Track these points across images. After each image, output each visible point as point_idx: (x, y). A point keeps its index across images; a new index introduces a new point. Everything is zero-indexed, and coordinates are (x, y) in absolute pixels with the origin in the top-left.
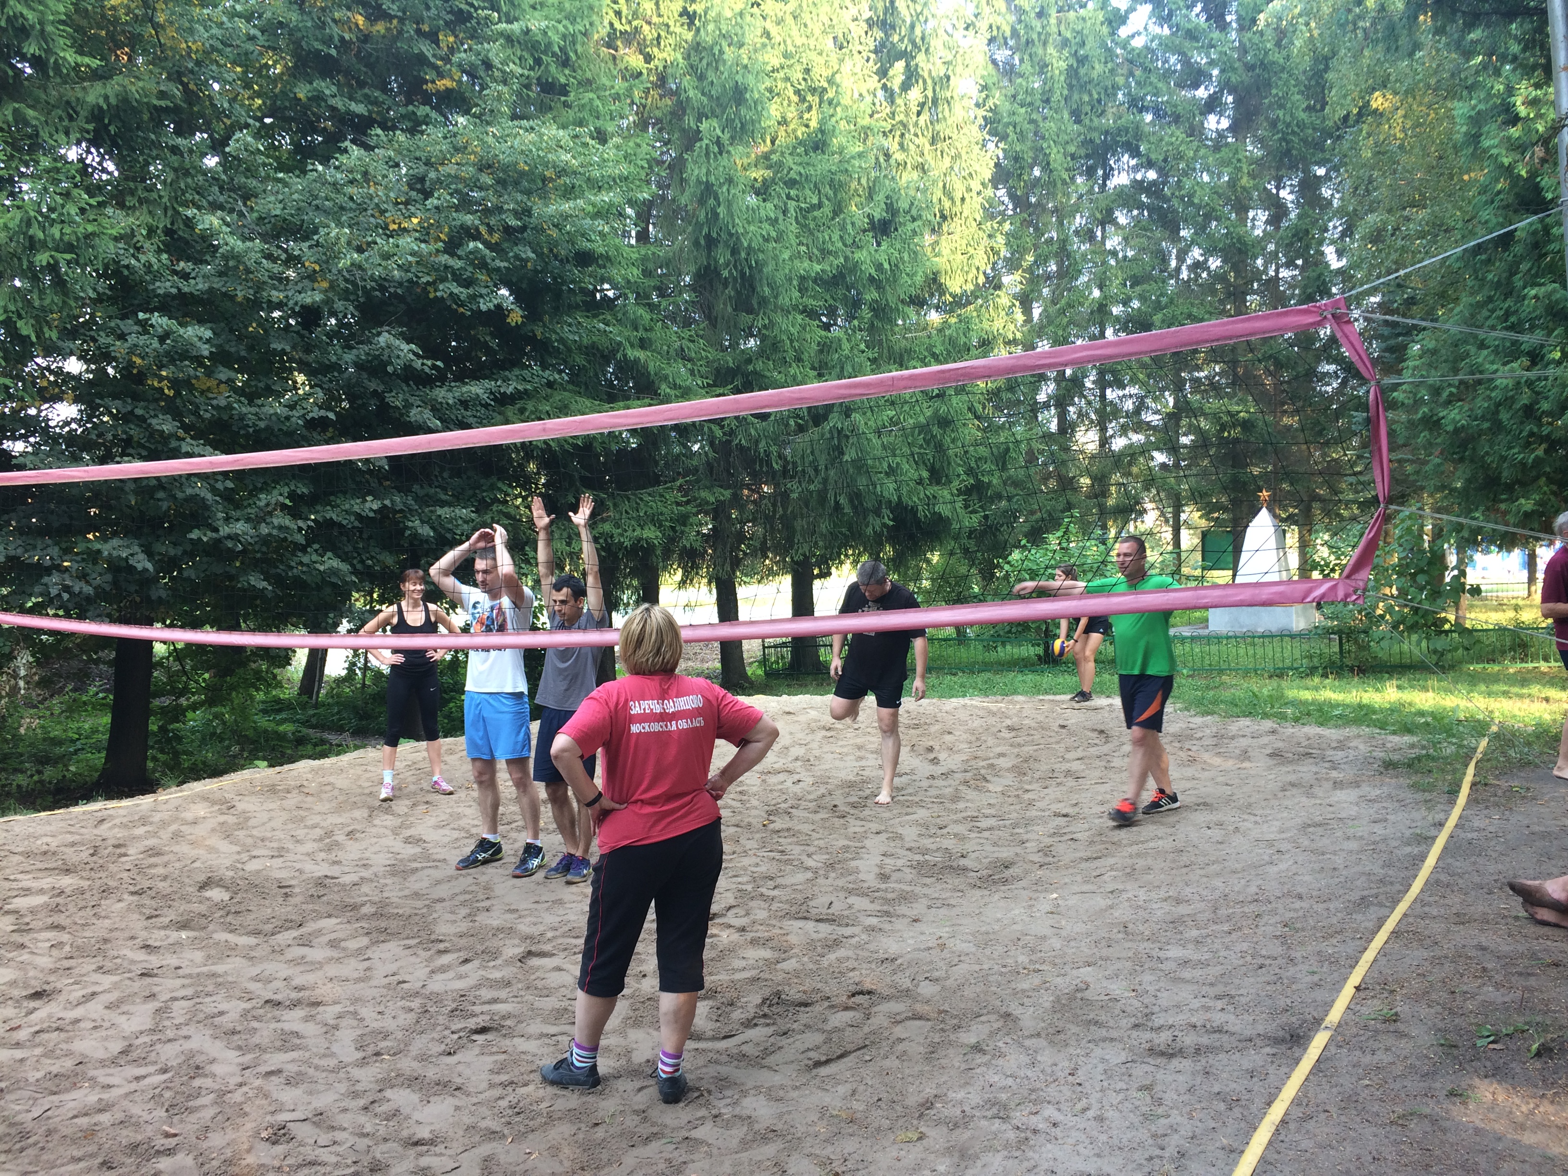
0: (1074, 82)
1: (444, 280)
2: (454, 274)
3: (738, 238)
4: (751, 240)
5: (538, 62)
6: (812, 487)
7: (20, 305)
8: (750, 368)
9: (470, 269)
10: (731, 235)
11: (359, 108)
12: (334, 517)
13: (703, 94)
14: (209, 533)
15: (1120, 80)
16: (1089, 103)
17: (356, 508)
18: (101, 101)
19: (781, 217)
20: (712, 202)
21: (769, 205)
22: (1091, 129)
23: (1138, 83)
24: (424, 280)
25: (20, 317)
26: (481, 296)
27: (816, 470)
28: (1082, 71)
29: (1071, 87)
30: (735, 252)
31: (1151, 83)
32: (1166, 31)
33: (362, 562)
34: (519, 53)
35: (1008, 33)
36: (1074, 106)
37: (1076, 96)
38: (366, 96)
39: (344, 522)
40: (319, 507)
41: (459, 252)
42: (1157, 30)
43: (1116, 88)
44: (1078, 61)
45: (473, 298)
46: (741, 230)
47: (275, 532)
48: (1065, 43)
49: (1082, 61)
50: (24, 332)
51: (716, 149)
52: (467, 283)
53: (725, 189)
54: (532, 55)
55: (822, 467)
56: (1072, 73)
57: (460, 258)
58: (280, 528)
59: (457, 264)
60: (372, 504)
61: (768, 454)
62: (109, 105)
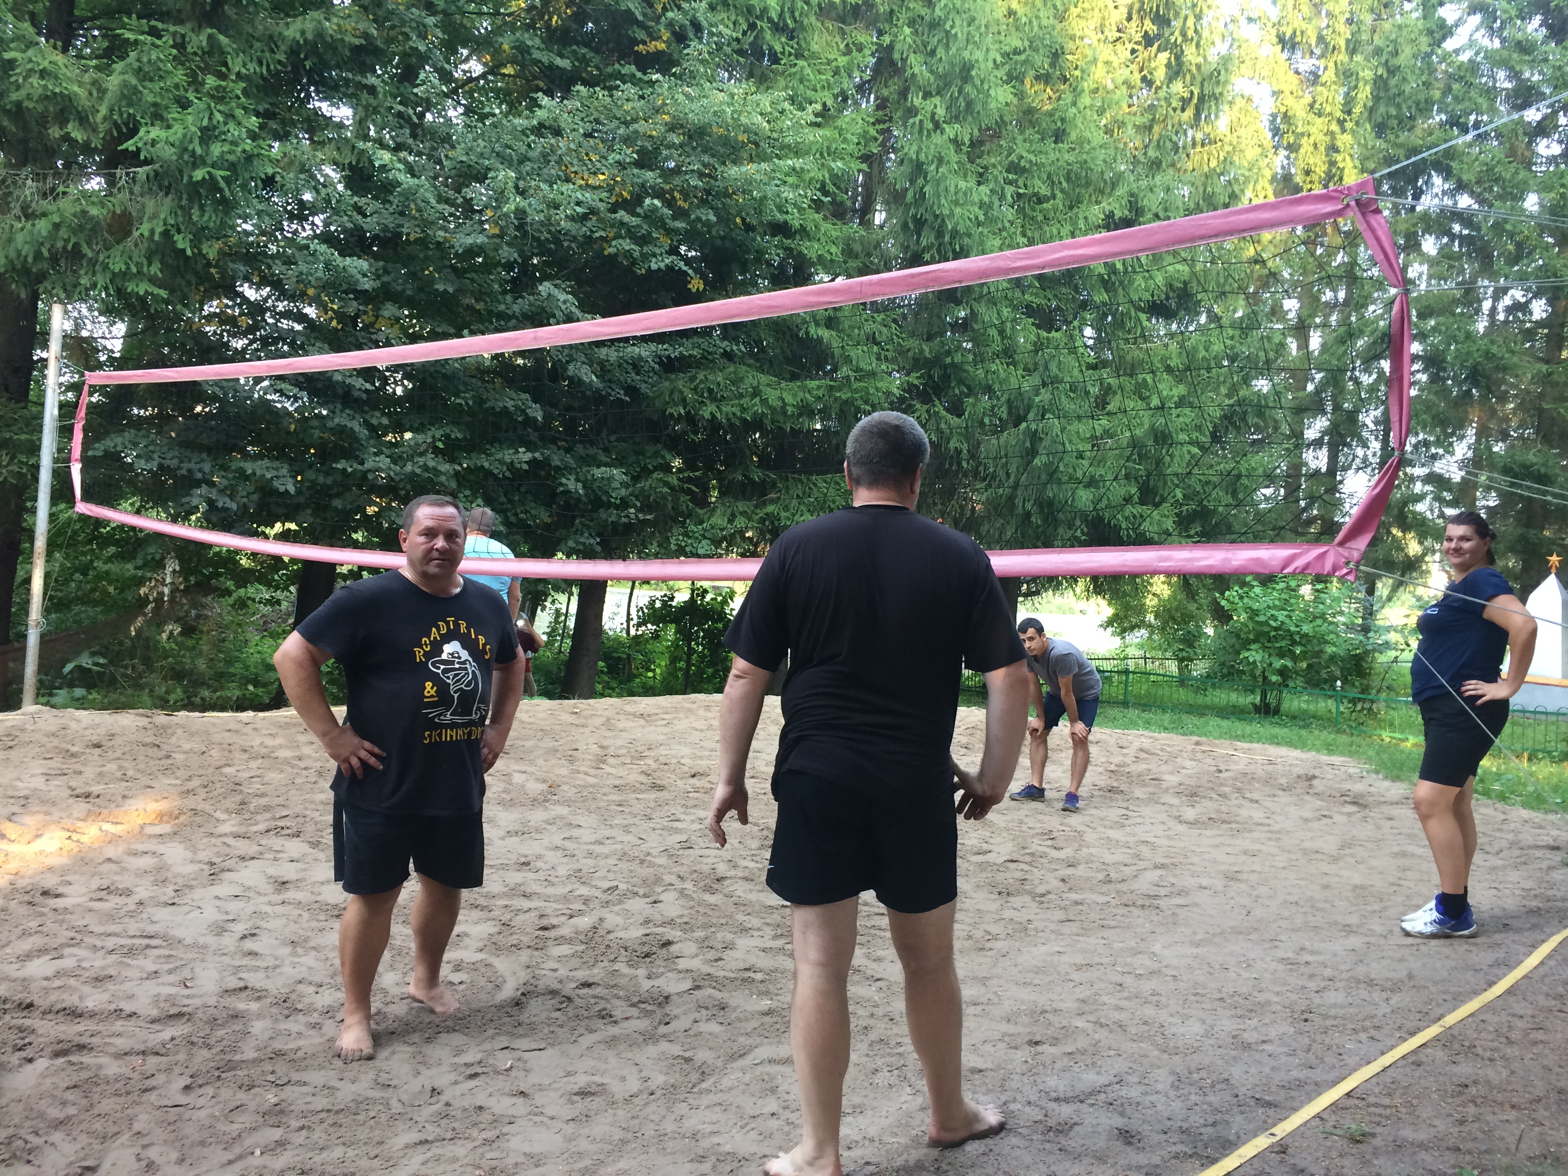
0: (1382, 94)
1: (618, 236)
2: (629, 231)
3: (943, 220)
4: (957, 224)
5: (752, 26)
6: (1001, 491)
7: (180, 219)
8: (948, 360)
9: (645, 227)
10: (936, 217)
11: (564, 63)
12: (486, 465)
13: (931, 72)
14: (355, 465)
15: (1437, 94)
16: (1396, 117)
17: (508, 459)
18: (298, 36)
19: (997, 203)
20: (920, 181)
21: (983, 189)
22: (1396, 145)
23: (1456, 98)
24: (597, 235)
25: (179, 232)
26: (654, 255)
27: (1008, 475)
28: (1393, 82)
29: (1376, 98)
30: (940, 234)
31: (1470, 99)
32: (1497, 43)
33: (516, 515)
34: (733, 18)
35: (1313, 42)
36: (1380, 120)
37: (1382, 109)
38: (574, 52)
39: (496, 471)
40: (473, 455)
41: (639, 210)
42: (1486, 42)
43: (1430, 102)
44: (1388, 71)
45: (645, 257)
46: (946, 212)
47: (418, 471)
48: (1378, 52)
49: (1392, 71)
50: (180, 245)
51: (931, 126)
52: (644, 240)
53: (933, 167)
54: (747, 20)
55: (1013, 469)
56: (1379, 83)
57: (638, 215)
58: (425, 468)
59: (634, 221)
60: (524, 456)
61: (958, 452)
62: (305, 40)
